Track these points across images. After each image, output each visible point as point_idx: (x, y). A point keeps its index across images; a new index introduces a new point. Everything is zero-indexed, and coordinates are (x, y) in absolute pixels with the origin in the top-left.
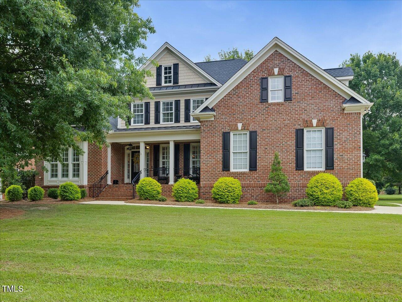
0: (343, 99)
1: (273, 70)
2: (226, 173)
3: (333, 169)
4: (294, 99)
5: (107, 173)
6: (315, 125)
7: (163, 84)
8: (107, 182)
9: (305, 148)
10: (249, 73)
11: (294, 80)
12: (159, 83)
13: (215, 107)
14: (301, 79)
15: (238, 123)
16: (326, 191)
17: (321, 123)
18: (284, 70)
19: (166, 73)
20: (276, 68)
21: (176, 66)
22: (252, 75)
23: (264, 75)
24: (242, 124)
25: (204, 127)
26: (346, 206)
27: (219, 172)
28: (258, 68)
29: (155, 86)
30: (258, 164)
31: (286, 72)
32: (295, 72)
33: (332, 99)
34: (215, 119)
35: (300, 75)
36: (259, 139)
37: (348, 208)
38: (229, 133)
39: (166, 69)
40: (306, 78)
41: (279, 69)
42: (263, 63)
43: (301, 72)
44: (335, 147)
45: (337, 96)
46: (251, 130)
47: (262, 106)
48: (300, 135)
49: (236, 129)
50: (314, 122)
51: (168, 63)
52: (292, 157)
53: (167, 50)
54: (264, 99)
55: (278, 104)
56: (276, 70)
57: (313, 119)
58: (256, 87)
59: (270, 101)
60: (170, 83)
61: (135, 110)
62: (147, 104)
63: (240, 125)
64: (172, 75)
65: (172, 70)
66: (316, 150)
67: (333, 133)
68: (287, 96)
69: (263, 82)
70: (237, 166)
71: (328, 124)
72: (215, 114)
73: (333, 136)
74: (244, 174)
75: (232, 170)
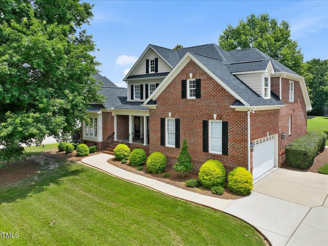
0: (234, 99)
1: (189, 75)
2: (163, 147)
4: (202, 97)
5: (114, 133)
6: (215, 118)
7: (150, 72)
8: (114, 139)
11: (202, 83)
12: (147, 71)
13: (157, 100)
14: (207, 82)
15: (169, 112)
16: (206, 178)
17: (219, 117)
18: (196, 74)
19: (151, 65)
20: (191, 73)
21: (156, 59)
22: (177, 78)
23: (184, 78)
24: (171, 113)
25: (151, 114)
26: (217, 192)
27: (159, 145)
28: (181, 73)
29: (145, 74)
30: (181, 143)
31: (197, 76)
32: (203, 77)
33: (227, 99)
34: (157, 108)
35: (206, 79)
36: (181, 125)
37: (218, 194)
38: (164, 119)
39: (151, 61)
40: (210, 81)
41: (193, 74)
43: (207, 77)
44: (229, 137)
45: (230, 97)
46: (176, 118)
47: (183, 101)
48: (205, 125)
49: (168, 117)
50: (215, 116)
51: (152, 58)
52: (201, 141)
53: (151, 49)
54: (184, 95)
55: (192, 100)
56: (191, 75)
57: (214, 114)
58: (179, 87)
59: (188, 97)
60: (154, 71)
61: (135, 89)
62: (142, 86)
63: (170, 114)
64: (154, 66)
65: (154, 63)
66: (218, 137)
67: (227, 127)
68: (198, 94)
69: (184, 84)
70: (170, 142)
71: (224, 118)
72: (157, 105)
73: (228, 128)
74: (172, 149)
75: (167, 145)
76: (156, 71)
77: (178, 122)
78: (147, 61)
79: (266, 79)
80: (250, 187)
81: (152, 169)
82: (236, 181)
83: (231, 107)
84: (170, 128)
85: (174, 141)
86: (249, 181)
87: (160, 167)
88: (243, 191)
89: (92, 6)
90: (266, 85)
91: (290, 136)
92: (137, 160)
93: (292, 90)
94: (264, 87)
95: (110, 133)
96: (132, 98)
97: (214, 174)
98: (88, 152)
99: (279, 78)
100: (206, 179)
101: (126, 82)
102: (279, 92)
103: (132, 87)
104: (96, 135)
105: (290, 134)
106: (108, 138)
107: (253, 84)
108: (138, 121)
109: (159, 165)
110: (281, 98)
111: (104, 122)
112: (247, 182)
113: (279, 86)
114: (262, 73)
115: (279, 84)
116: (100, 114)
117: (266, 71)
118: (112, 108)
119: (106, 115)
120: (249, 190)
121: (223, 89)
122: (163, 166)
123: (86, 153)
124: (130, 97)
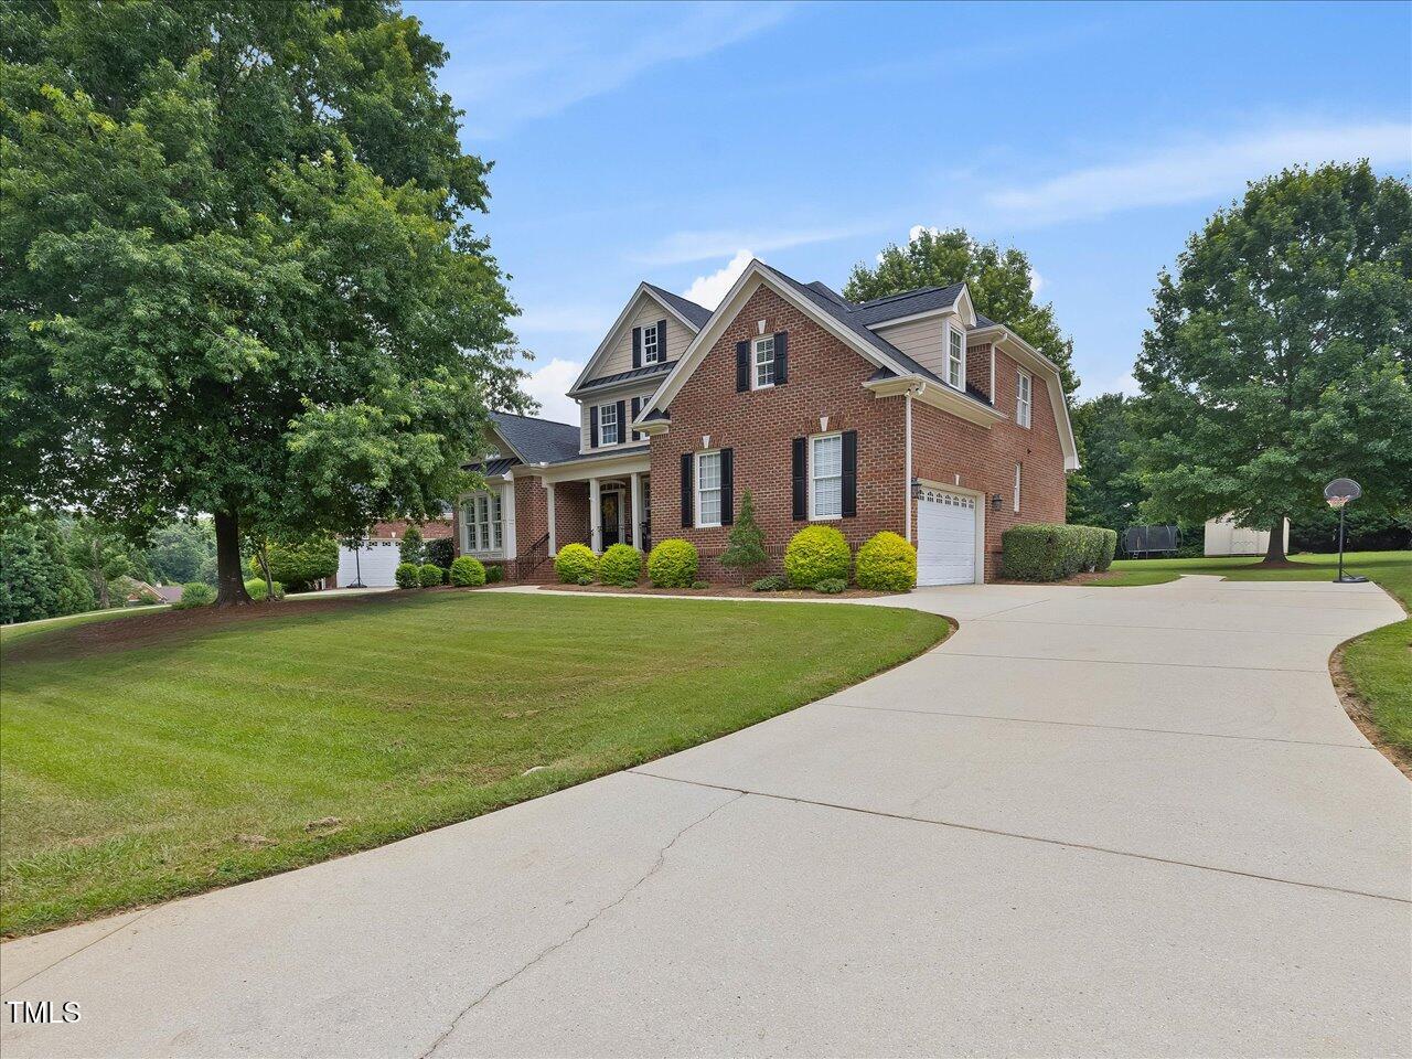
0: (873, 367)
1: (757, 325)
2: (688, 530)
3: (855, 515)
4: (790, 379)
5: (547, 536)
6: (824, 428)
7: (644, 364)
8: (548, 552)
9: (811, 476)
10: (719, 337)
11: (791, 341)
12: (637, 362)
13: (670, 408)
14: (803, 337)
15: (704, 435)
16: (801, 561)
17: (835, 424)
18: (774, 322)
19: (647, 342)
20: (763, 319)
21: (662, 324)
22: (724, 339)
23: (744, 338)
24: (709, 436)
25: (655, 448)
28: (735, 324)
29: (631, 369)
31: (777, 326)
32: (793, 327)
34: (671, 432)
35: (801, 329)
36: (735, 463)
37: (833, 593)
38: (691, 455)
39: (647, 333)
40: (810, 334)
41: (767, 321)
42: (742, 313)
43: (803, 323)
44: (860, 470)
45: (863, 365)
46: (724, 447)
47: (740, 398)
48: (800, 450)
49: (702, 448)
50: (824, 422)
51: (649, 321)
52: (788, 496)
53: (646, 296)
54: (743, 384)
55: (765, 392)
56: (762, 325)
57: (821, 416)
58: (732, 362)
59: (755, 386)
60: (654, 359)
61: (603, 418)
62: (621, 405)
63: (706, 439)
64: (656, 343)
65: (656, 335)
66: (831, 479)
67: (855, 443)
68: (779, 375)
69: (743, 351)
70: (706, 515)
71: (847, 423)
72: (670, 422)
73: (856, 448)
74: (714, 530)
75: (698, 524)
76: (662, 357)
77: (727, 458)
78: (637, 332)
79: (955, 338)
80: (910, 573)
81: (662, 576)
82: (876, 558)
83: (866, 384)
84: (707, 477)
85: (717, 510)
86: (908, 558)
87: (682, 571)
88: (892, 581)
89: (490, 165)
90: (955, 352)
91: (1016, 515)
92: (622, 568)
93: (1025, 398)
94: (949, 357)
95: (537, 535)
96: (594, 443)
97: (821, 551)
98: (483, 578)
99: (989, 345)
100: (802, 566)
101: (577, 402)
102: (989, 383)
103: (594, 410)
104: (499, 543)
105: (1017, 509)
106: (534, 547)
107: (922, 350)
108: (612, 503)
109: (680, 565)
110: (993, 401)
111: (522, 506)
112: (901, 559)
113: (989, 368)
114: (945, 315)
115: (989, 362)
116: (509, 482)
117: (955, 308)
118: (542, 464)
119: (525, 484)
120: (907, 579)
121: (845, 349)
122: (691, 568)
123: (477, 578)
124: (589, 442)
